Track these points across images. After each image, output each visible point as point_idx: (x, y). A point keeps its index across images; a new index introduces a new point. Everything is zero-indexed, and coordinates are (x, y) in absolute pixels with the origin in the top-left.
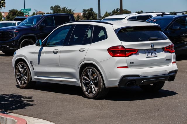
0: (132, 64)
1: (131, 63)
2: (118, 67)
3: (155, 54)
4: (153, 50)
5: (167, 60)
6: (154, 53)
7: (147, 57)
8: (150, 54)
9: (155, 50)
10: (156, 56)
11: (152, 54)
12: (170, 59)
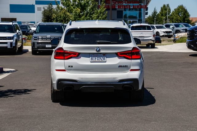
0: (70, 68)
1: (69, 66)
2: (57, 70)
3: (103, 59)
4: (102, 54)
5: (120, 66)
6: (101, 58)
7: (91, 62)
8: (96, 59)
9: (104, 55)
10: (104, 61)
11: (99, 59)
12: (126, 66)
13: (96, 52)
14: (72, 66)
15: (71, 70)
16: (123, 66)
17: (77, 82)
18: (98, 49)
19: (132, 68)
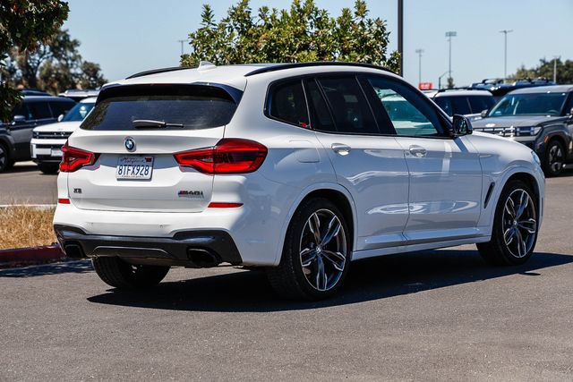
1: (76, 190)
3: (143, 173)
4: (143, 158)
6: (141, 168)
7: (119, 180)
8: (129, 171)
9: (149, 160)
10: (145, 177)
11: (136, 171)
12: (198, 194)
13: (126, 152)
14: (80, 191)
15: (78, 200)
16: (191, 193)
17: (84, 234)
18: (130, 143)
19: (215, 199)
